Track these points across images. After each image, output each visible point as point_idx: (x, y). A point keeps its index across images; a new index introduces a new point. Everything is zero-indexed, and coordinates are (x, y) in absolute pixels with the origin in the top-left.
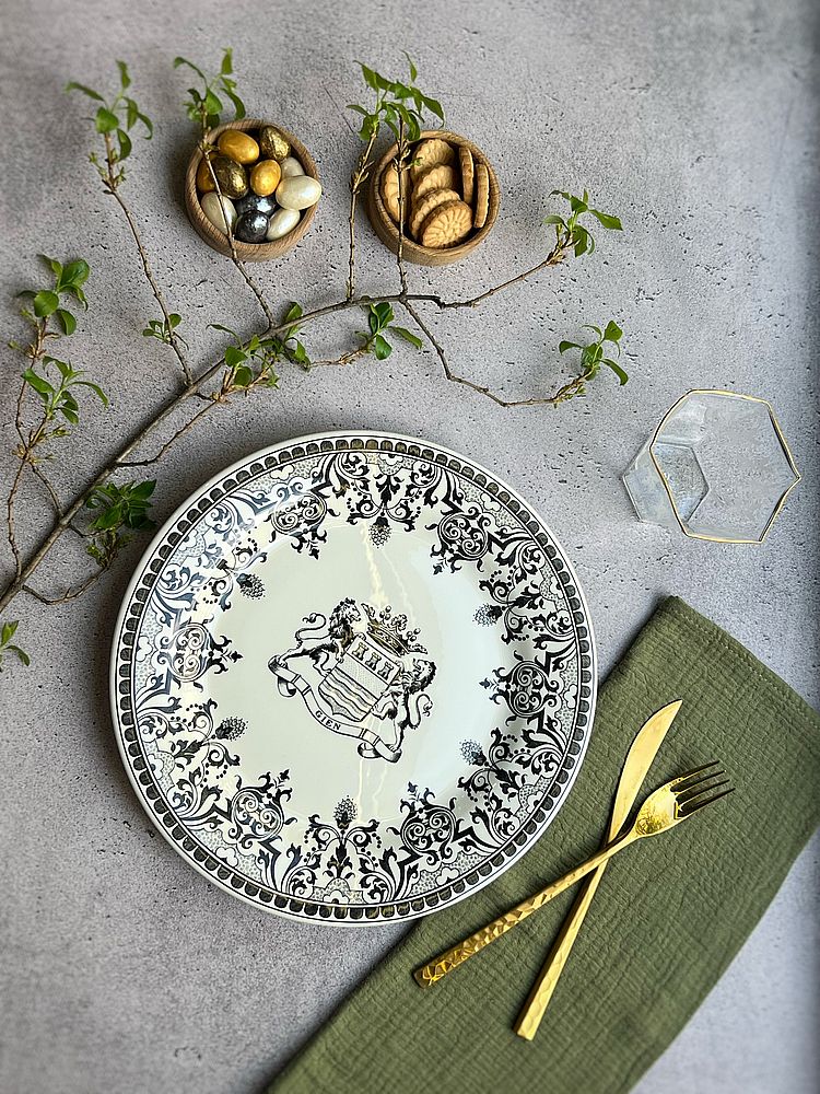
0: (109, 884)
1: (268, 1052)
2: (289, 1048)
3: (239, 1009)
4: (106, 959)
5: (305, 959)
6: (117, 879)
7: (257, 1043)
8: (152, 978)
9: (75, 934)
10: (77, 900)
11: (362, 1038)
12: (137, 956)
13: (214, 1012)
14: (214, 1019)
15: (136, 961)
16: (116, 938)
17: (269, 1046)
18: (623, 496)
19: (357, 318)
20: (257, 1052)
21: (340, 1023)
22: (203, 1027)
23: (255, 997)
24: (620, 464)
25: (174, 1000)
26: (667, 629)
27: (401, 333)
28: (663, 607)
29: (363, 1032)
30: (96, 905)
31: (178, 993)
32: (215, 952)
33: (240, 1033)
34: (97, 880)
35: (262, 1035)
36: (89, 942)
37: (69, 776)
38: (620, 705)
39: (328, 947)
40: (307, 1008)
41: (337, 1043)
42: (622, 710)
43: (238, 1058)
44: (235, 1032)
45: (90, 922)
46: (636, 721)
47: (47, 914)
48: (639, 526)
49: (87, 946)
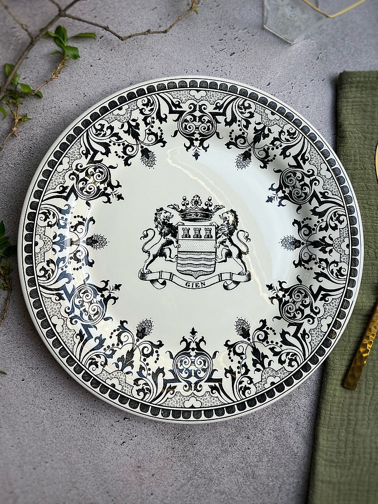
0: (141, 458)
1: (293, 483)
2: (304, 472)
3: (261, 472)
4: (169, 499)
5: (278, 420)
6: (143, 452)
7: (284, 483)
8: (202, 490)
9: (142, 498)
10: (129, 479)
11: (341, 440)
12: (184, 485)
13: (249, 483)
14: (251, 487)
15: (185, 488)
16: (165, 483)
17: (291, 480)
18: (272, 38)
19: (50, 46)
20: (287, 487)
21: (323, 441)
22: (248, 495)
23: (265, 459)
24: (258, 21)
25: (222, 493)
26: (351, 94)
27: (79, 37)
28: (339, 84)
29: (338, 436)
30: (142, 474)
31: (221, 487)
32: (226, 451)
33: (271, 484)
34: (132, 461)
35: (283, 476)
36: (152, 497)
37: (75, 416)
38: (355, 156)
39: (286, 404)
40: (298, 443)
41: (329, 453)
42: (358, 157)
43: (279, 498)
44: (268, 485)
45: (146, 485)
46: (369, 158)
47: (119, 498)
48: (293, 48)
49: (153, 499)
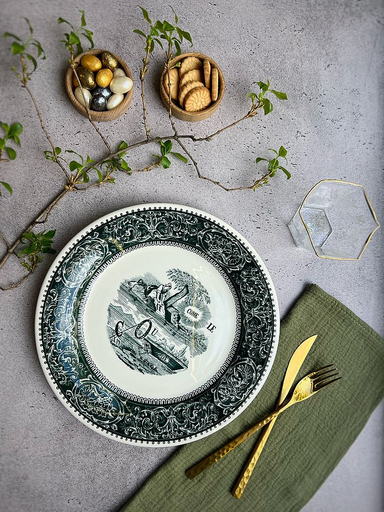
0: (36, 422)
1: (112, 501)
2: (123, 500)
3: (99, 481)
4: (35, 458)
5: (130, 458)
6: (40, 420)
7: (107, 497)
8: (57, 467)
9: (19, 446)
10: (20, 430)
11: (158, 496)
12: (49, 456)
13: (87, 482)
14: (86, 486)
15: (48, 458)
16: (39, 448)
17: (113, 498)
18: (289, 234)
19: (155, 149)
20: (107, 501)
21: (147, 488)
22: (81, 489)
23: (106, 476)
24: (288, 219)
25: (67, 477)
26: (310, 300)
27: (177, 156)
28: (308, 289)
29: (158, 493)
30: (30, 432)
31: (69, 474)
32: (87, 455)
33: (99, 492)
34: (30, 421)
35: (110, 493)
36: (26, 449)
37: (16, 371)
38: (286, 338)
39: (141, 452)
40: (132, 481)
41: (145, 499)
42: (287, 340)
43: (98, 504)
44: (97, 492)
45: (27, 441)
46: (294, 345)
47: (6, 437)
48: (297, 249)
49: (26, 451)
